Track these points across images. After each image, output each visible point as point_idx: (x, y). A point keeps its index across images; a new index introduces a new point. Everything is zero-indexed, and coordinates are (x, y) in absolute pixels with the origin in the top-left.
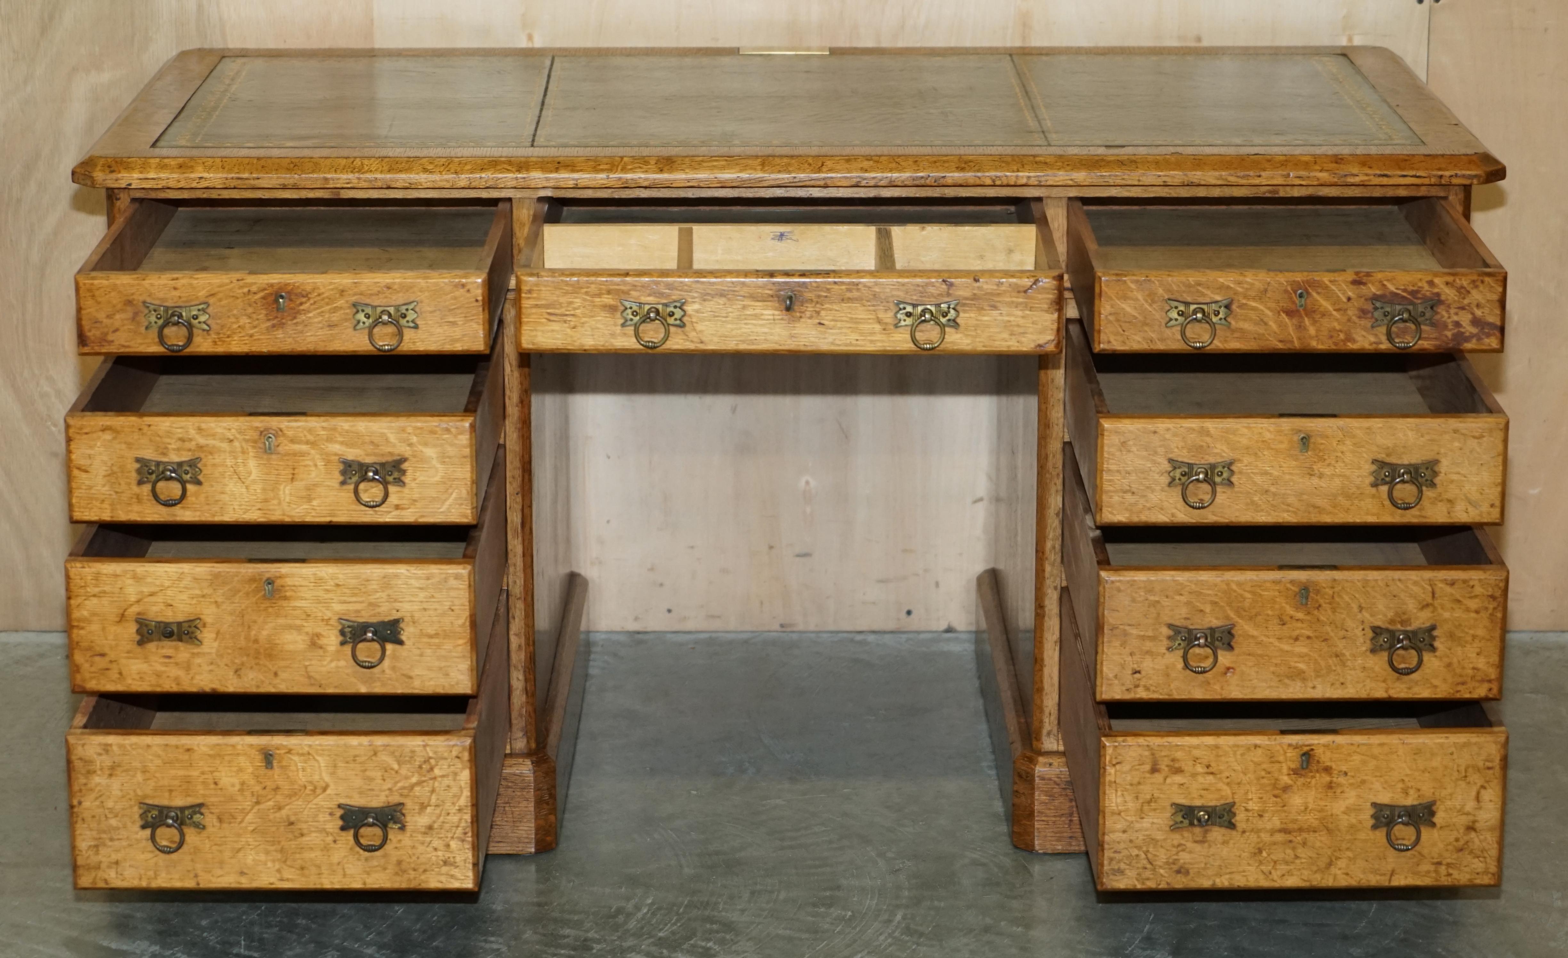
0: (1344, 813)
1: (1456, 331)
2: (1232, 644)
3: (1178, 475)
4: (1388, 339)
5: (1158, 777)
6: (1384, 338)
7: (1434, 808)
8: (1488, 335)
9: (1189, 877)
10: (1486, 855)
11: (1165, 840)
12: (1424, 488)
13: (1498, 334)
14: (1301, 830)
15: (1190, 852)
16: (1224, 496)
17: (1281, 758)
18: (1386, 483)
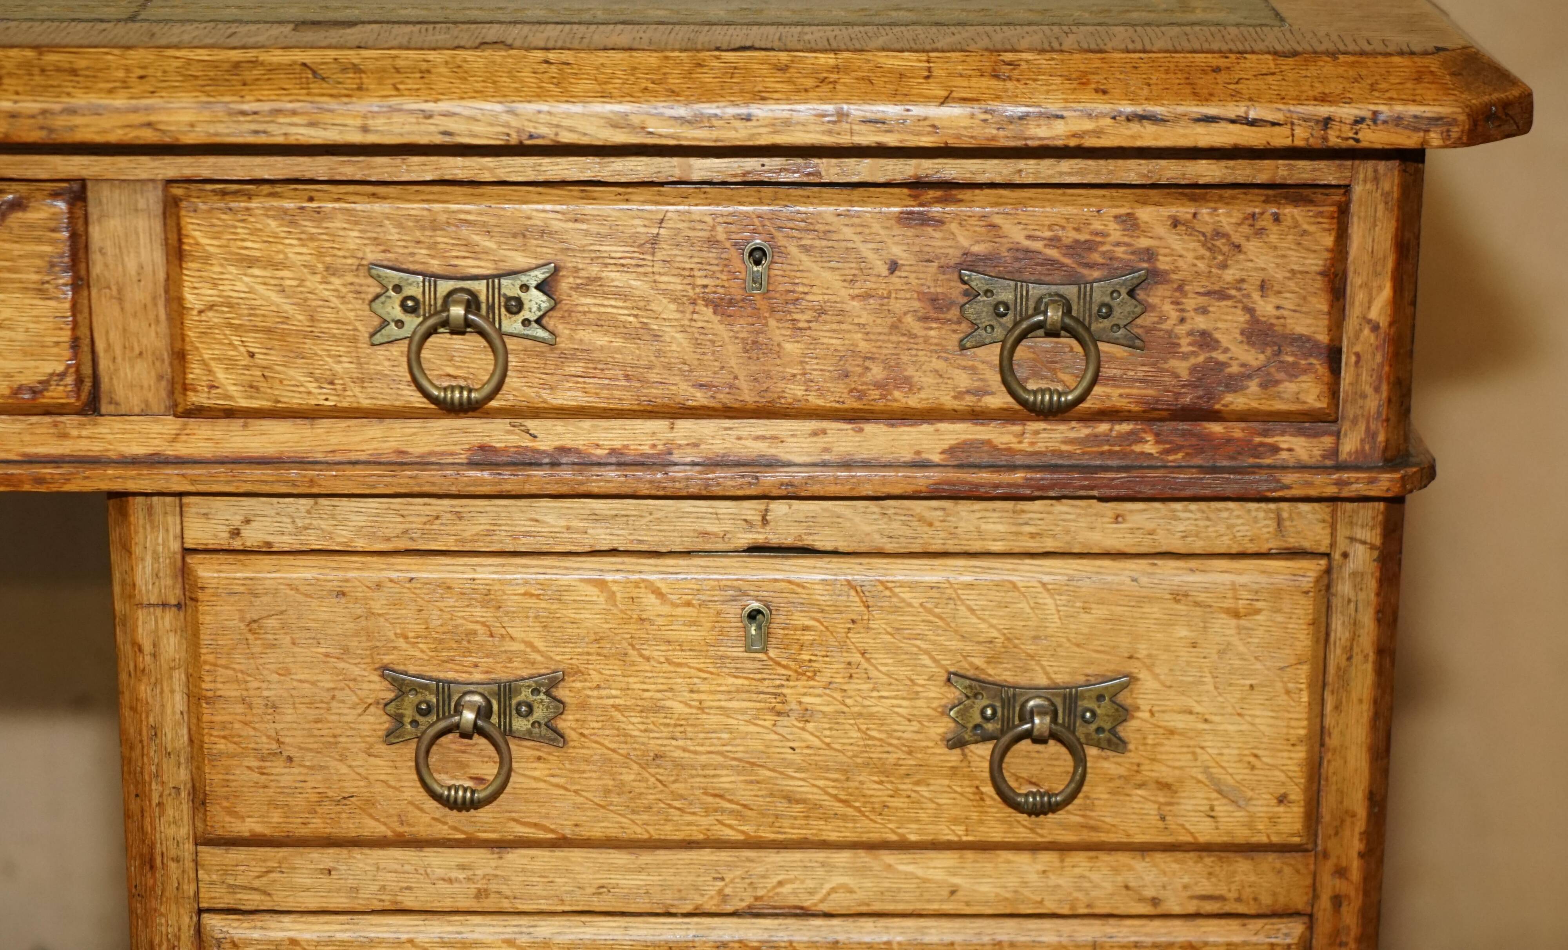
1: (1201, 359)
3: (409, 713)
4: (1005, 382)
6: (994, 379)
8: (1293, 372)
12: (1092, 752)
13: (1321, 368)
16: (540, 770)
18: (985, 738)
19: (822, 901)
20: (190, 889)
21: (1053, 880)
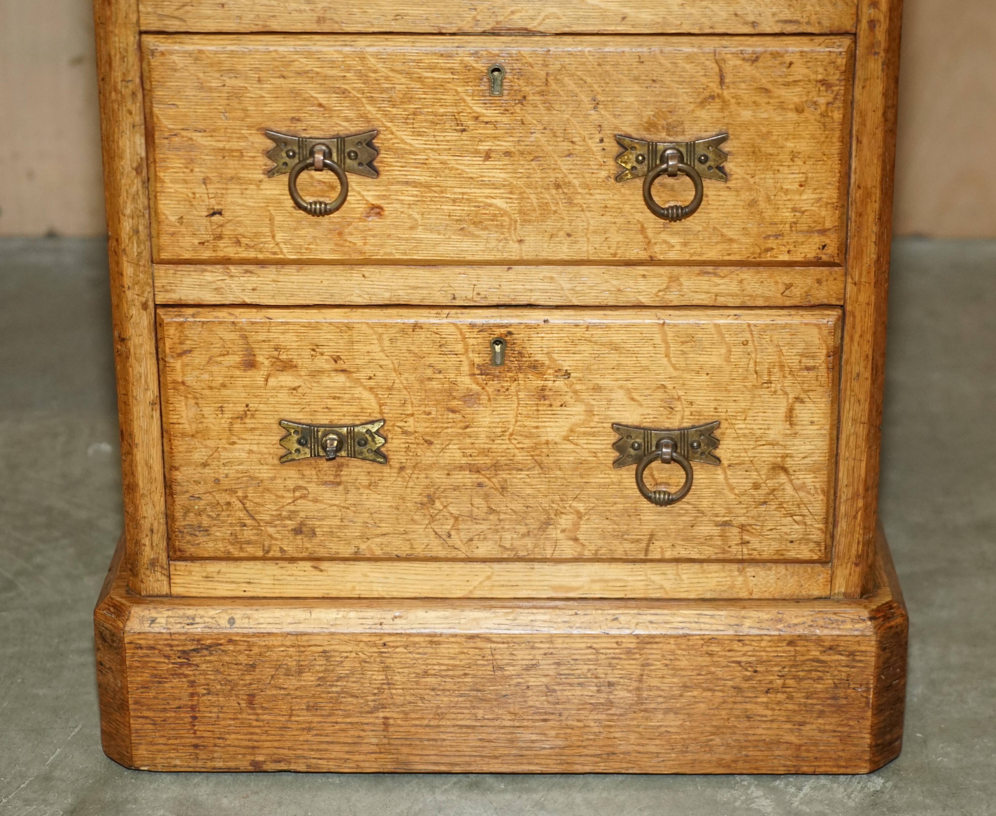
0: (566, 439)
2: (375, 164)
5: (258, 376)
7: (717, 433)
9: (316, 540)
10: (805, 512)
11: (273, 479)
14: (496, 467)
15: (315, 501)
17: (459, 348)
19: (540, 24)
20: (133, 17)
21: (688, 10)
